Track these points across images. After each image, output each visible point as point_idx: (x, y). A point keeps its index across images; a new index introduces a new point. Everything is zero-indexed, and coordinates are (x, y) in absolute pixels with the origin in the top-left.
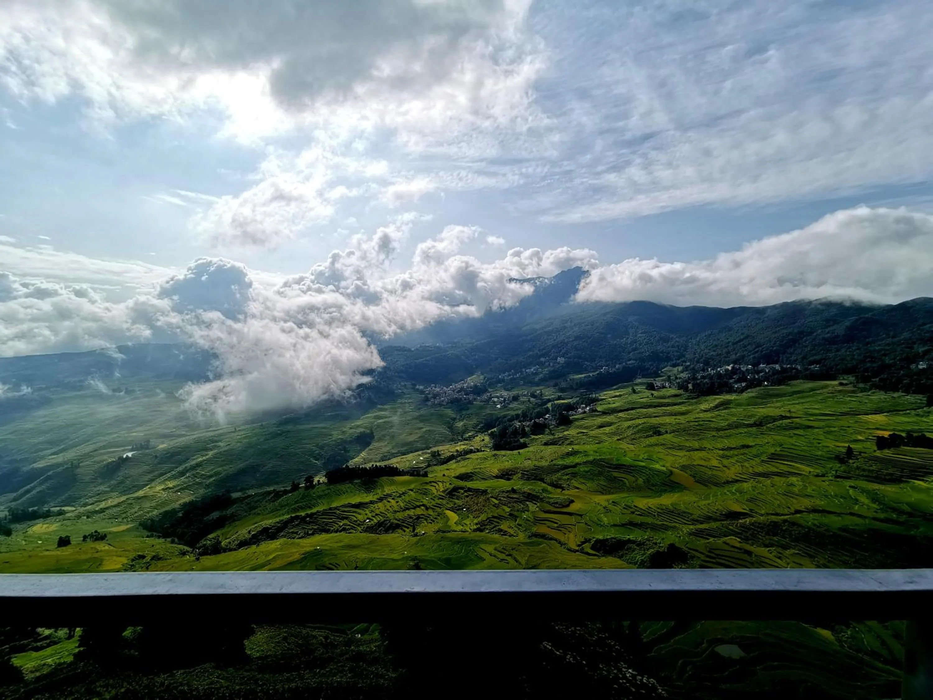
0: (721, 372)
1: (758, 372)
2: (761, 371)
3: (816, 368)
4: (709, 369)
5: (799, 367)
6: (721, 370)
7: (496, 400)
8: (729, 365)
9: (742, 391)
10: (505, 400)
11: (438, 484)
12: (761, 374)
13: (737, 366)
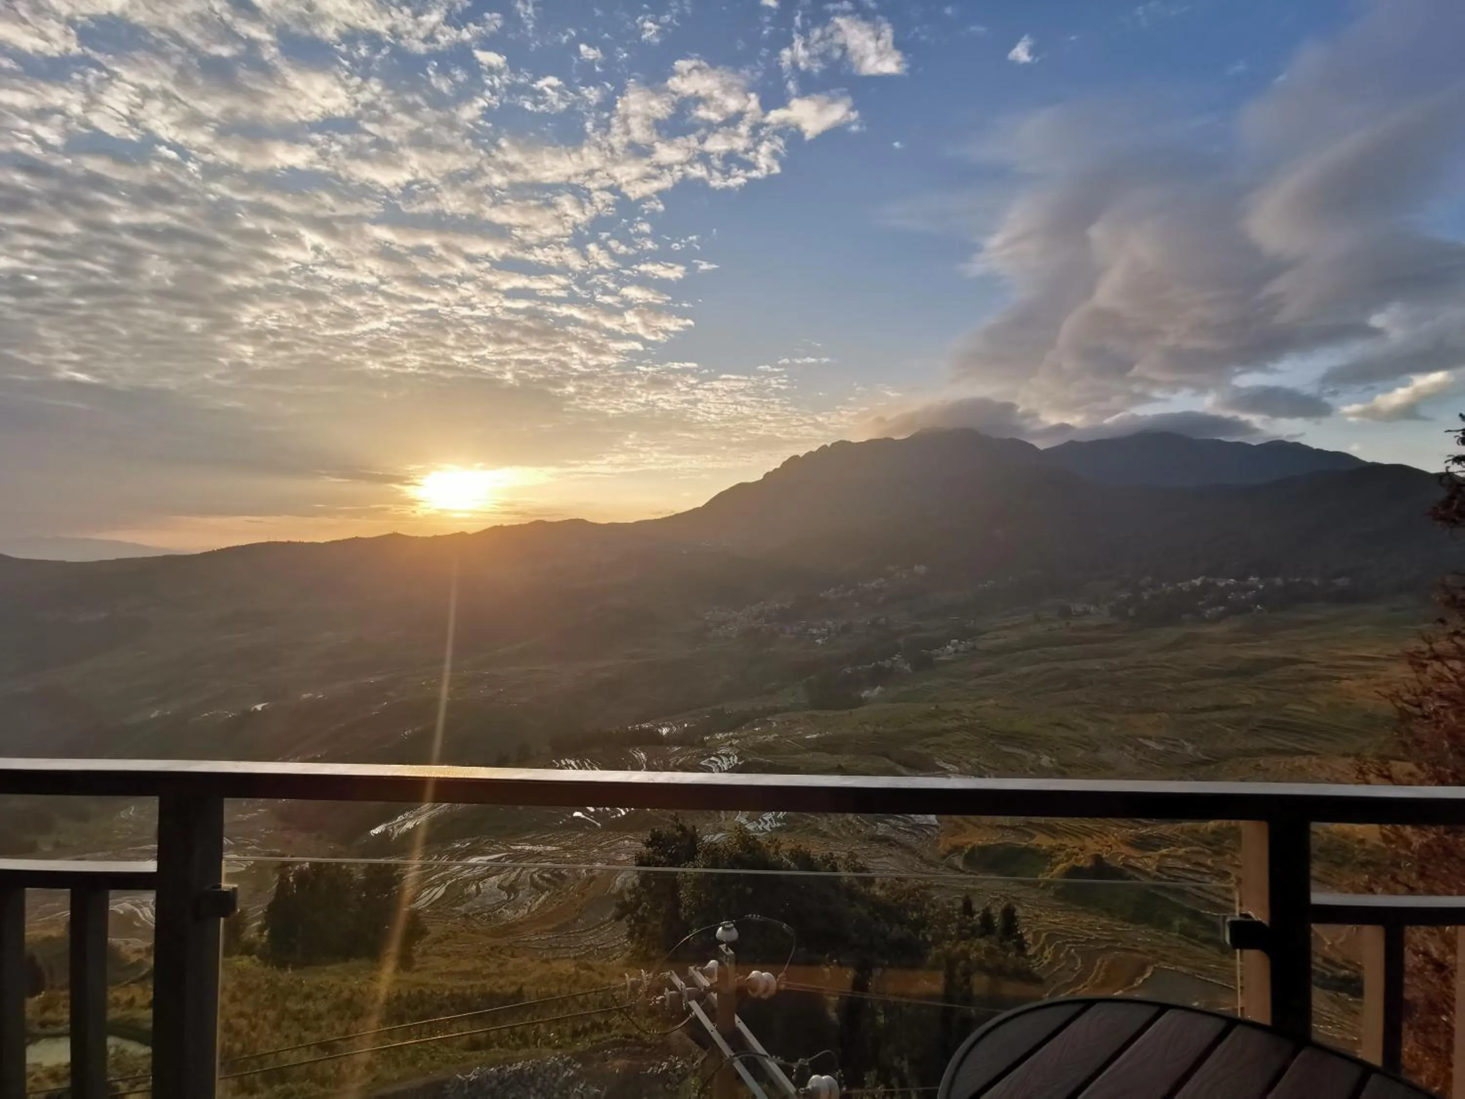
0: (1184, 589)
1: (1246, 590)
2: (1251, 588)
3: (1343, 582)
4: (1164, 585)
5: (1316, 582)
6: (1184, 586)
7: (815, 631)
8: (1196, 578)
9: (1218, 619)
10: (829, 631)
11: (721, 759)
12: (1250, 593)
13: (1211, 580)
